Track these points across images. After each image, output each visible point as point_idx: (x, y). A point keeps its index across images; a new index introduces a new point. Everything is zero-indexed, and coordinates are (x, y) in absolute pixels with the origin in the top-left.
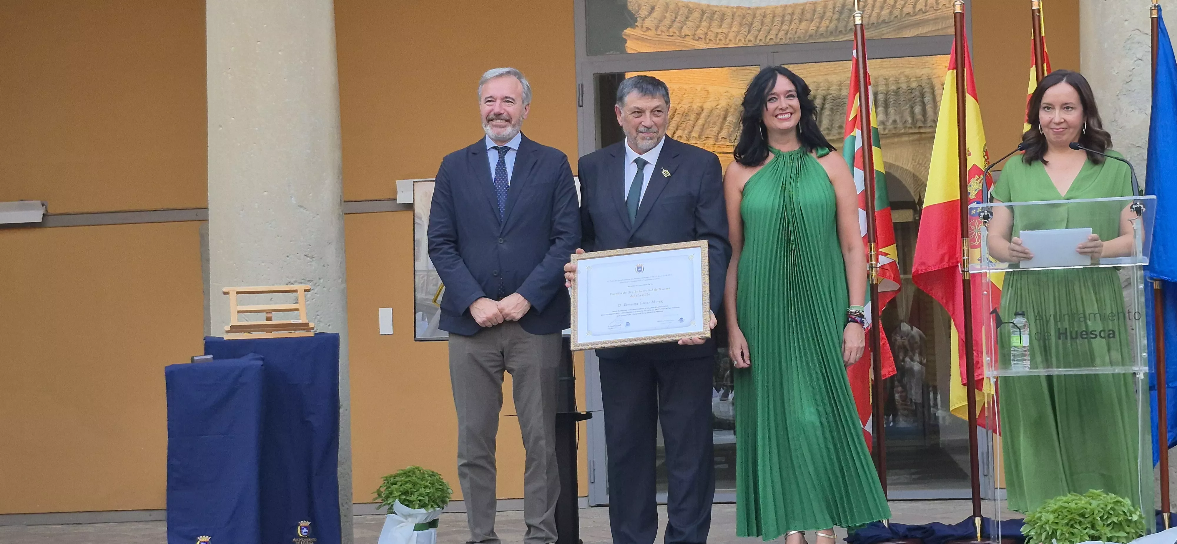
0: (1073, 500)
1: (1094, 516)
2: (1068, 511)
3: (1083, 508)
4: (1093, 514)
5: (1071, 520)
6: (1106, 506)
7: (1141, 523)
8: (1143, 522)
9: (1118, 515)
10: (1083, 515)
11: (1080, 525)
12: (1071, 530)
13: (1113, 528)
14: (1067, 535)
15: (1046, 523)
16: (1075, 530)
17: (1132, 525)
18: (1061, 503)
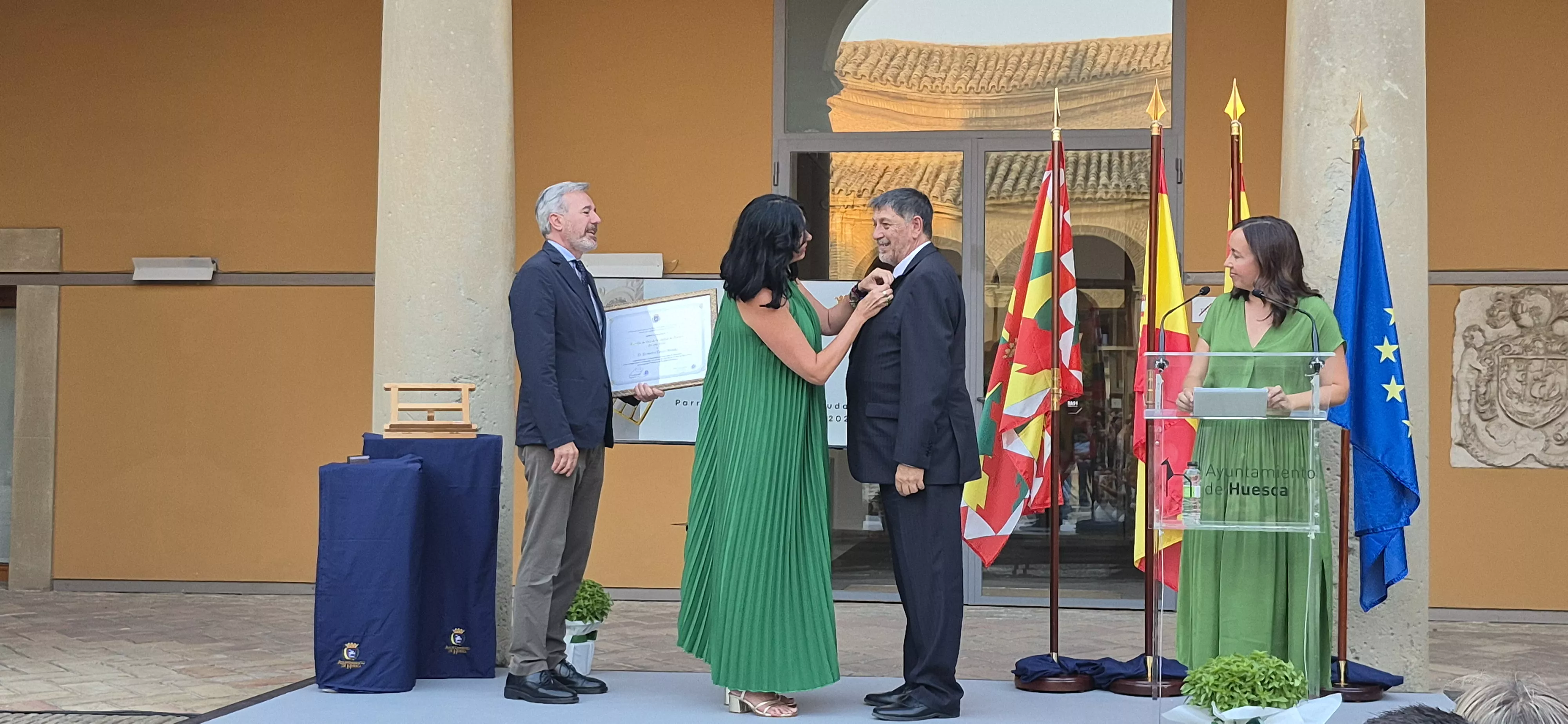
0: (1234, 662)
1: (1255, 680)
2: (1229, 674)
3: (1244, 671)
4: (1254, 678)
5: (1231, 683)
6: (1268, 670)
7: (1304, 688)
8: (1307, 687)
9: (1280, 680)
10: (1243, 679)
11: (1240, 689)
12: (1231, 693)
13: (1274, 693)
14: (1226, 698)
15: (1205, 685)
16: (1235, 693)
17: (1294, 690)
18: (1222, 665)
